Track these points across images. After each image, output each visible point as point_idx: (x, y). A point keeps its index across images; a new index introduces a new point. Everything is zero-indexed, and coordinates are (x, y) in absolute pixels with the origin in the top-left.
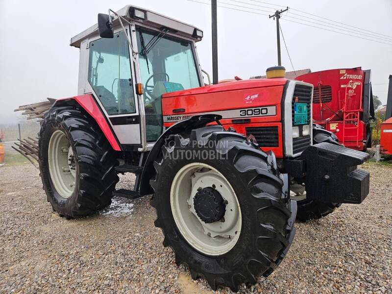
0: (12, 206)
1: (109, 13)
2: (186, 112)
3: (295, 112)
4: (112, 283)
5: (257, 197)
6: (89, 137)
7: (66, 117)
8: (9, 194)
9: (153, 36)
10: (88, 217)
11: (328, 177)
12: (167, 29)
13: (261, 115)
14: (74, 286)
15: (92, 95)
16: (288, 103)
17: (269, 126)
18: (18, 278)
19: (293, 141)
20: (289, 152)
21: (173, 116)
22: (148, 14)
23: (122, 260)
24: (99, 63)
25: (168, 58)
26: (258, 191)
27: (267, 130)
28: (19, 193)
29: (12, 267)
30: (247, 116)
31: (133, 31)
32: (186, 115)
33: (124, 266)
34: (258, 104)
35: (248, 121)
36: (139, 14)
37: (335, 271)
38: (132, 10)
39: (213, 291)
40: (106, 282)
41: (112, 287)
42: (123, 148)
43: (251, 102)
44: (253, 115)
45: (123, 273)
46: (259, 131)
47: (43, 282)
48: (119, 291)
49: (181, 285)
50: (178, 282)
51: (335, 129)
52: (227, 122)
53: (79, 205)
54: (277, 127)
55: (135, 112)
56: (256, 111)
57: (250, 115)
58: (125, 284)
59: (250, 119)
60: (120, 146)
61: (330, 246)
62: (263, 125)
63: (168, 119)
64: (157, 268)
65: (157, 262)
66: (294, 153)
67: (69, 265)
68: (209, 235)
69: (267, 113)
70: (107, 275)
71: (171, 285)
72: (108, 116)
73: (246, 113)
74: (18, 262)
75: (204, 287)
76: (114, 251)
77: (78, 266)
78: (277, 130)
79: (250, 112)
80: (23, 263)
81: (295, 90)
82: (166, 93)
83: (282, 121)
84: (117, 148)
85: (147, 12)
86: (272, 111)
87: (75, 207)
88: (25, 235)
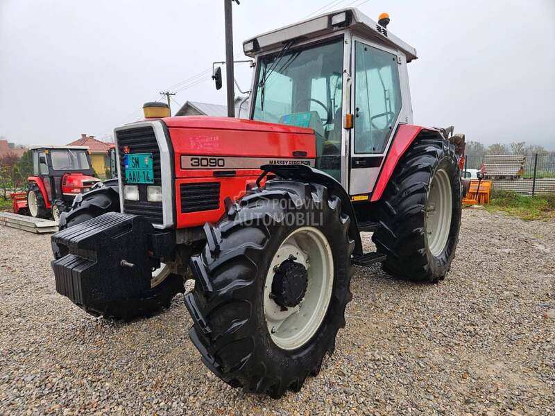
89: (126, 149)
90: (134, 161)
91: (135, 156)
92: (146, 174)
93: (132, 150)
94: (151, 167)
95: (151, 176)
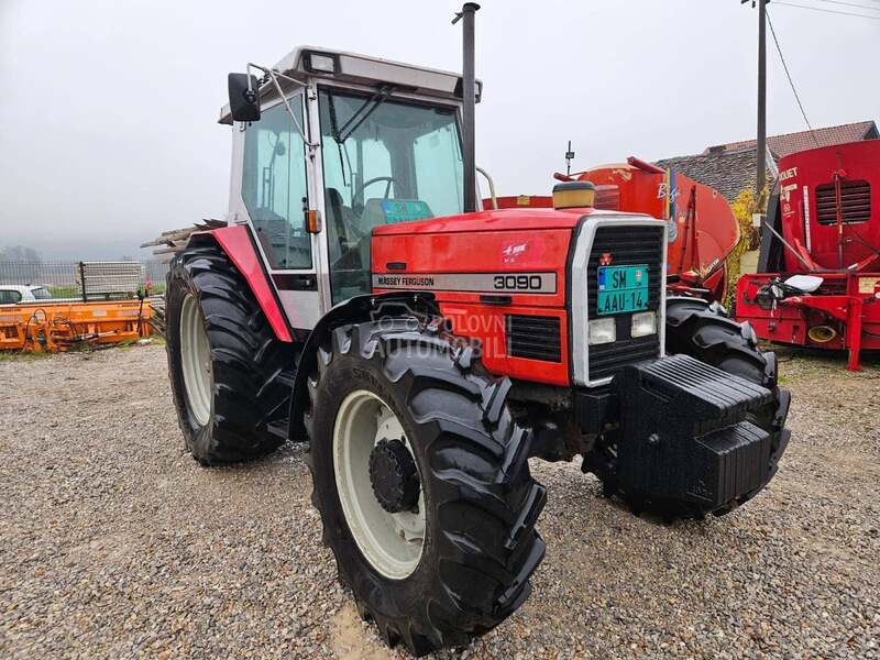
0: (126, 429)
1: (248, 70)
2: (407, 270)
3: (602, 287)
4: (217, 603)
5: (441, 477)
6: (235, 314)
7: (196, 272)
8: (134, 404)
9: (364, 102)
10: (241, 464)
11: (656, 438)
12: (392, 86)
13: (529, 290)
14: (152, 600)
15: (247, 226)
16: (579, 269)
17: (544, 315)
18: (74, 570)
19: (590, 352)
20: (582, 375)
21: (387, 276)
22: (343, 60)
23: (255, 562)
24: (277, 156)
25: (418, 139)
26: (444, 465)
27: (542, 324)
28: (148, 403)
29: (75, 549)
30: (505, 289)
31: (312, 99)
32: (409, 276)
33: (254, 573)
34: (525, 265)
35: (506, 301)
36: (320, 63)
37: (664, 645)
38: (306, 55)
39: (387, 648)
40: (207, 600)
41: (212, 612)
42: (297, 336)
43: (512, 260)
44: (517, 290)
45: (244, 586)
46: (528, 323)
47: (107, 584)
48: (223, 620)
49: (336, 626)
50: (334, 619)
51: (872, 291)
52: (473, 300)
53: (216, 443)
54: (558, 318)
55: (311, 268)
56: (521, 280)
57: (511, 289)
58: (237, 609)
59: (510, 298)
60: (290, 334)
61: (692, 587)
62: (533, 312)
63: (380, 280)
64: (310, 586)
65: (316, 574)
66: (592, 378)
67: (162, 558)
68: (403, 535)
69: (539, 287)
70: (215, 587)
71: (316, 623)
72: (271, 272)
73: (504, 284)
74: (87, 540)
75: (375, 637)
76: (250, 542)
77: (177, 562)
78: (558, 326)
79: (511, 282)
80: (94, 544)
81: (596, 240)
82: (384, 224)
83: (567, 306)
84: (284, 337)
85: (341, 57)
86: (549, 283)
87: (210, 446)
88: (121, 489)
89: (606, 258)
90: (618, 277)
91: (621, 268)
92: (636, 297)
93: (615, 261)
94: (645, 284)
95: (645, 299)
